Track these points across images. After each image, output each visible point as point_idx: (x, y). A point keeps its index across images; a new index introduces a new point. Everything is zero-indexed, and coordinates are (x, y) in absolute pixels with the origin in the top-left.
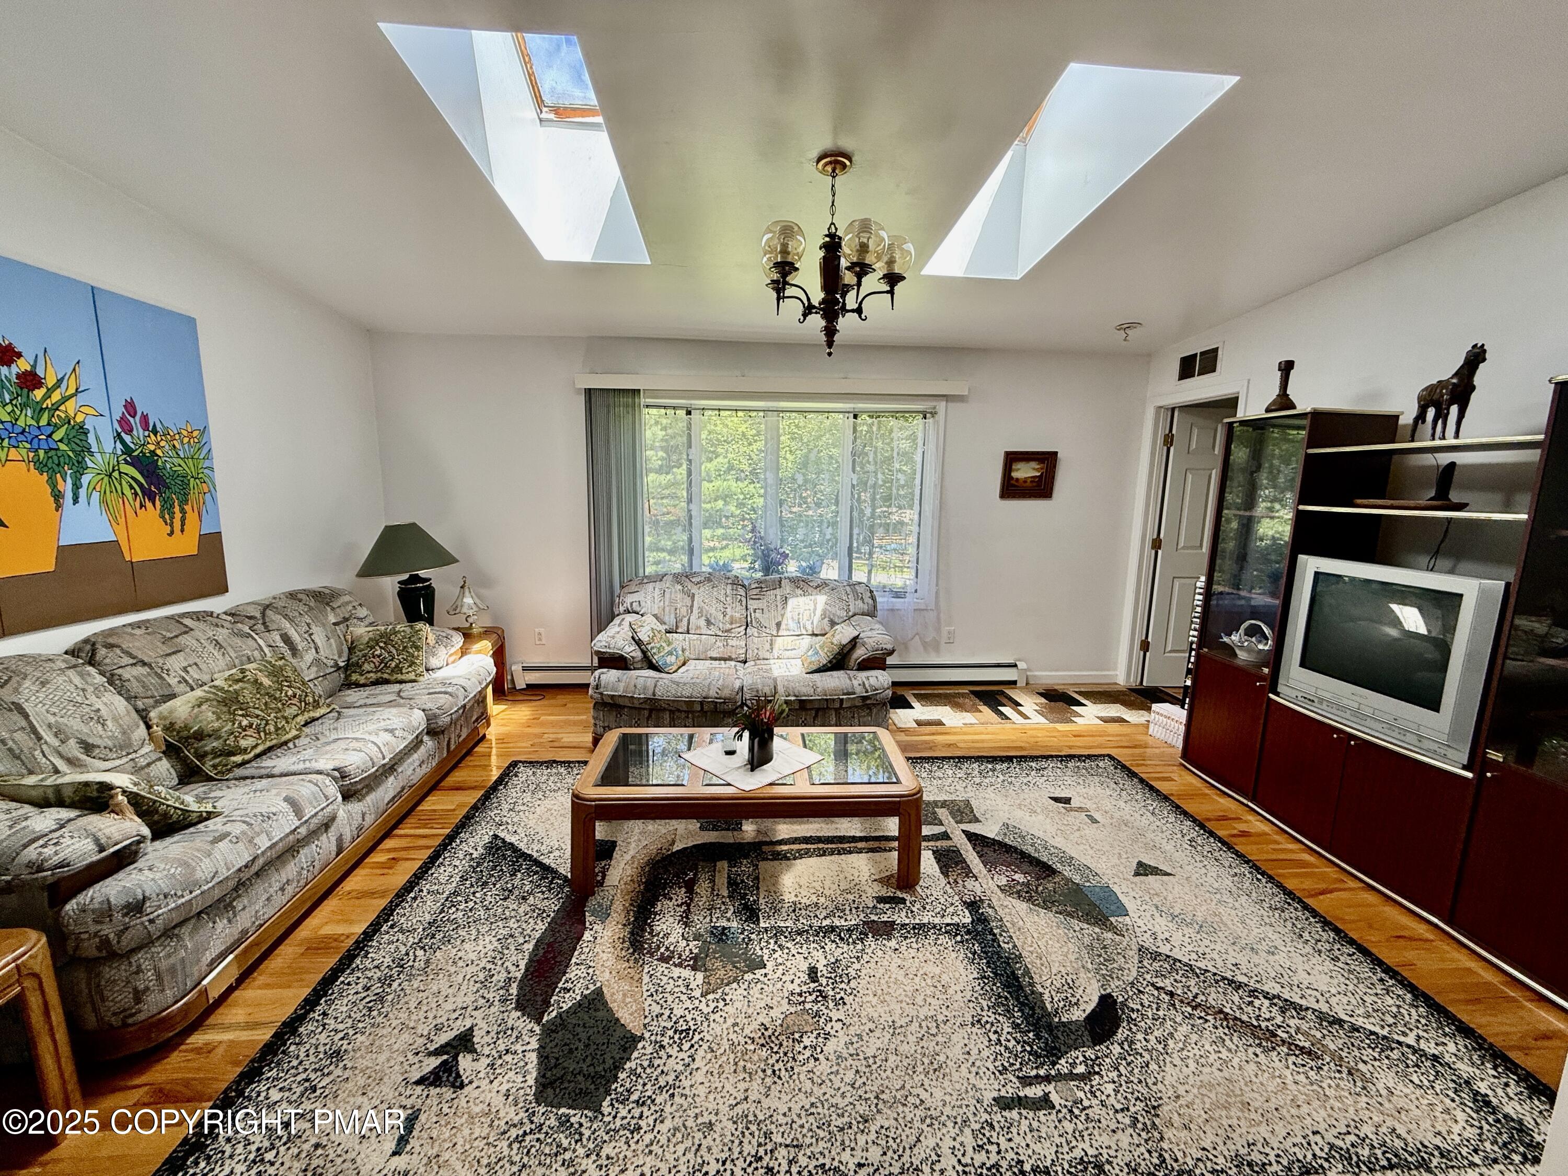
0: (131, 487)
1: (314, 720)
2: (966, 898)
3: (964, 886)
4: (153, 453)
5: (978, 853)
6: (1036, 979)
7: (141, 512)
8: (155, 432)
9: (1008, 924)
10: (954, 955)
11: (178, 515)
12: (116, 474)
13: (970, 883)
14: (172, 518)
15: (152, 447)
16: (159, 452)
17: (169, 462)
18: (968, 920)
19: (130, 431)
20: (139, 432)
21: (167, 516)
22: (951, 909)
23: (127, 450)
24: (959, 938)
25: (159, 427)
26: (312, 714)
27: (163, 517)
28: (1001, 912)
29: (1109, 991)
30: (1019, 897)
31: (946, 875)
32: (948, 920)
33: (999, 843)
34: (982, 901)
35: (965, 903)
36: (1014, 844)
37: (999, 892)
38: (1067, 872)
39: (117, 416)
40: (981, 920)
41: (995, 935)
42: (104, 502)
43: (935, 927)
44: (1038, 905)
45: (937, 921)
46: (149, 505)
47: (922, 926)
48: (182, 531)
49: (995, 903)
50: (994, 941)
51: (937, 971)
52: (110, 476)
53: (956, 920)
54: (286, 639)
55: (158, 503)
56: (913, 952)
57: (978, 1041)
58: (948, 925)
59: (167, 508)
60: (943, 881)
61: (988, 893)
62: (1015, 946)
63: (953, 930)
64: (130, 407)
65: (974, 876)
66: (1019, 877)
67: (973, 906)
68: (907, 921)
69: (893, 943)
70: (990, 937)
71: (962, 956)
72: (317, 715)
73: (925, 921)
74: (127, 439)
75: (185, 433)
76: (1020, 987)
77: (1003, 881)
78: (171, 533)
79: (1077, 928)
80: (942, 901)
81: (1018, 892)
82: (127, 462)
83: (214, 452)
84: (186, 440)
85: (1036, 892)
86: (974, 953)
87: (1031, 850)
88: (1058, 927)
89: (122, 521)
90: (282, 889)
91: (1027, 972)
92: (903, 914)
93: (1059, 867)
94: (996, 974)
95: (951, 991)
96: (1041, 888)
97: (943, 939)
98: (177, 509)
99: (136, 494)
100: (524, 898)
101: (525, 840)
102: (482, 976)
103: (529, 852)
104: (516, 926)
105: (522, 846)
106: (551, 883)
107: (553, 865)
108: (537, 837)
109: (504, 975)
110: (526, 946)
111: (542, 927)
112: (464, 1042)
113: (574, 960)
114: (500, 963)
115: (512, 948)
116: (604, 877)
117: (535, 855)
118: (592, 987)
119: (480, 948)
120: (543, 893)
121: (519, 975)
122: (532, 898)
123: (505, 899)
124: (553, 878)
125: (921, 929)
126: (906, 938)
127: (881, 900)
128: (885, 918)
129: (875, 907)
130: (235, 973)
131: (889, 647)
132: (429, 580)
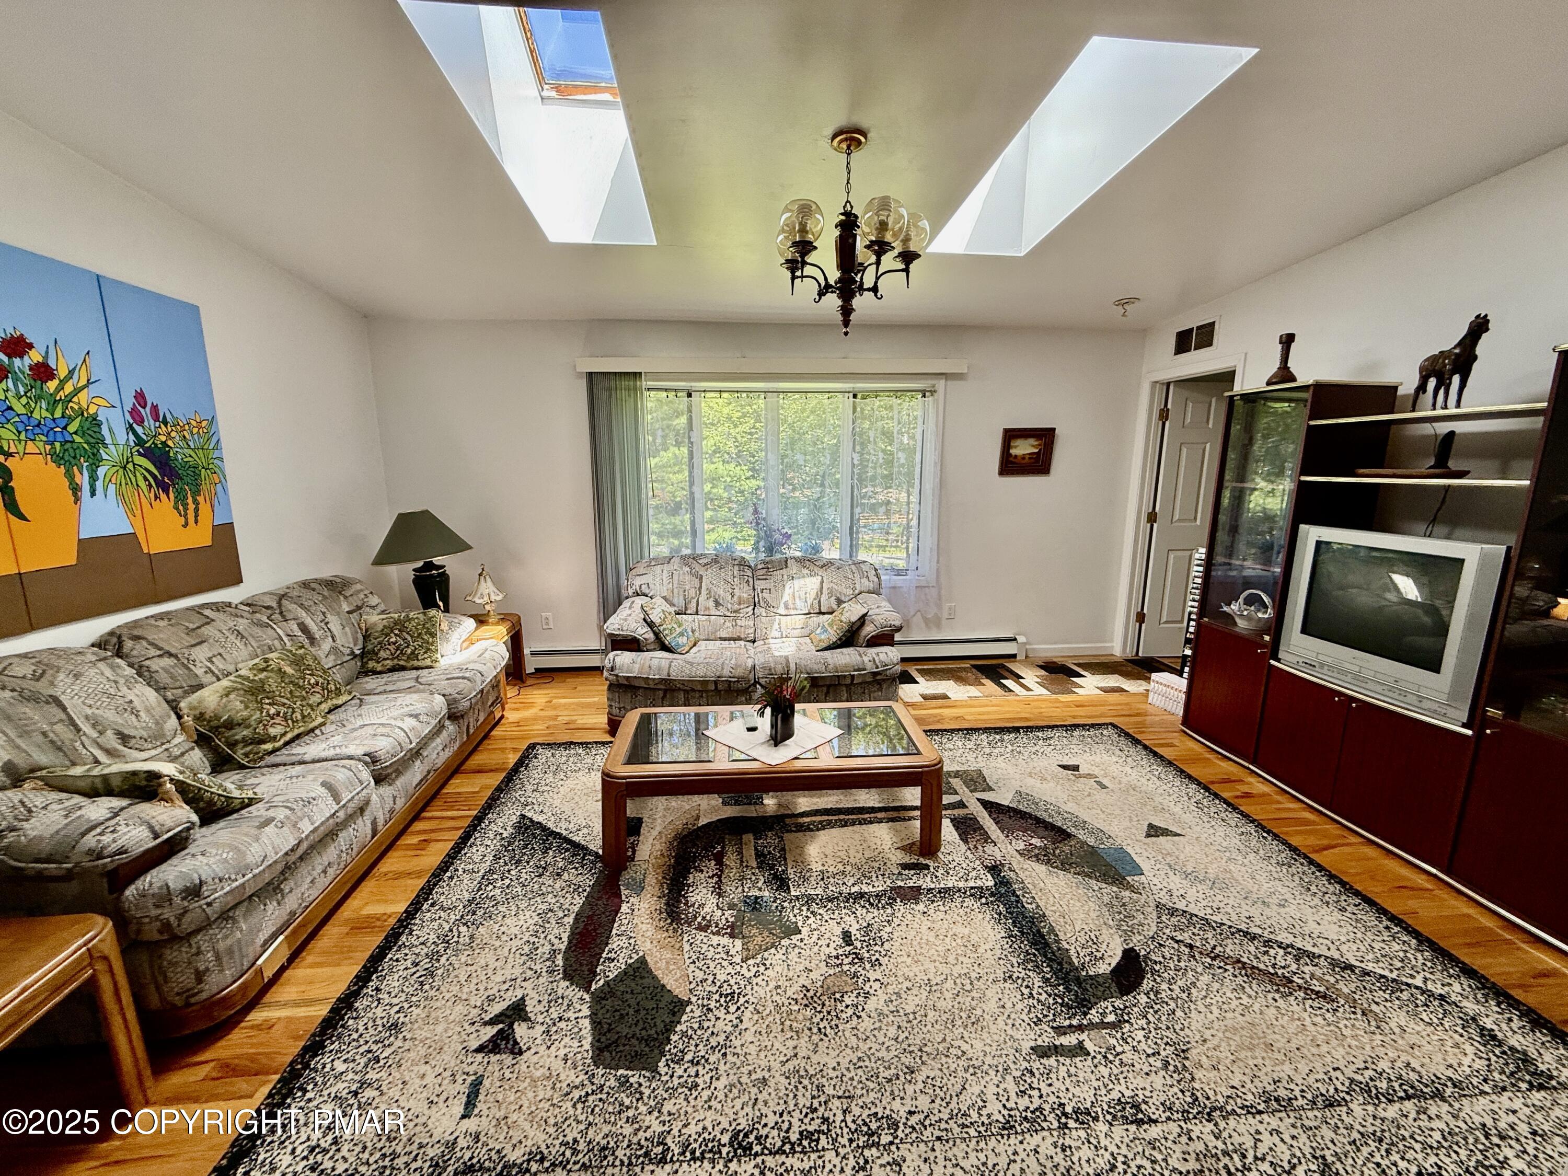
0: (146, 479)
1: (337, 707)
2: (987, 863)
3: (984, 852)
4: (164, 444)
5: (994, 819)
6: (1061, 936)
7: (156, 504)
8: (165, 423)
9: (1030, 886)
10: (980, 916)
11: (191, 507)
12: (130, 466)
13: (989, 848)
14: (186, 509)
15: (163, 438)
16: (170, 443)
17: (180, 453)
18: (991, 883)
19: (141, 422)
20: (149, 422)
21: (181, 508)
22: (974, 874)
23: (140, 442)
24: (984, 900)
25: (169, 416)
26: (335, 702)
27: (177, 509)
28: (1022, 875)
29: (1131, 945)
30: (1038, 860)
31: (966, 841)
32: (971, 884)
33: (1014, 810)
34: (1002, 864)
35: (986, 867)
36: (1028, 810)
37: (1018, 856)
38: (1081, 835)
39: (128, 407)
40: (1003, 882)
41: (1018, 896)
42: (119, 493)
43: (959, 890)
44: (1056, 867)
45: (961, 884)
46: (163, 496)
47: (947, 890)
48: (196, 522)
49: (1015, 866)
50: (1017, 902)
51: (966, 931)
52: (124, 468)
53: (979, 883)
54: (304, 628)
55: (172, 495)
56: (941, 915)
57: (1011, 994)
58: (972, 888)
59: (181, 500)
60: (963, 847)
61: (1008, 857)
62: (1038, 906)
63: (978, 893)
64: (140, 397)
65: (993, 842)
66: (1036, 841)
67: (994, 870)
68: (933, 886)
69: (921, 907)
70: (1013, 899)
71: (988, 917)
72: (340, 702)
73: (950, 885)
74: (139, 430)
75: (194, 423)
76: (1047, 945)
77: (1021, 845)
78: (186, 525)
79: (1096, 888)
80: (964, 866)
81: (1036, 856)
82: (140, 454)
83: (224, 444)
84: (195, 430)
85: (1054, 855)
86: (1000, 914)
87: (1045, 816)
88: (1078, 887)
89: (138, 513)
90: (325, 872)
91: (1052, 930)
92: (928, 879)
93: (1072, 830)
94: (1022, 933)
95: (981, 950)
96: (1057, 852)
97: (969, 902)
98: (190, 500)
99: (150, 486)
100: (558, 874)
101: (553, 819)
102: (526, 949)
103: (558, 830)
104: (554, 901)
105: (551, 825)
106: (583, 859)
107: (583, 843)
108: (563, 816)
109: (547, 947)
110: (566, 920)
111: (579, 901)
112: (517, 1011)
113: (614, 932)
114: (543, 936)
115: (553, 921)
116: (634, 852)
117: (564, 833)
118: (635, 957)
119: (522, 922)
120: (576, 869)
121: (563, 947)
122: (566, 874)
123: (540, 876)
124: (585, 855)
125: (946, 893)
126: (933, 901)
127: (906, 866)
128: (911, 883)
129: (900, 874)
130: (285, 953)
131: (897, 623)
132: (443, 567)
